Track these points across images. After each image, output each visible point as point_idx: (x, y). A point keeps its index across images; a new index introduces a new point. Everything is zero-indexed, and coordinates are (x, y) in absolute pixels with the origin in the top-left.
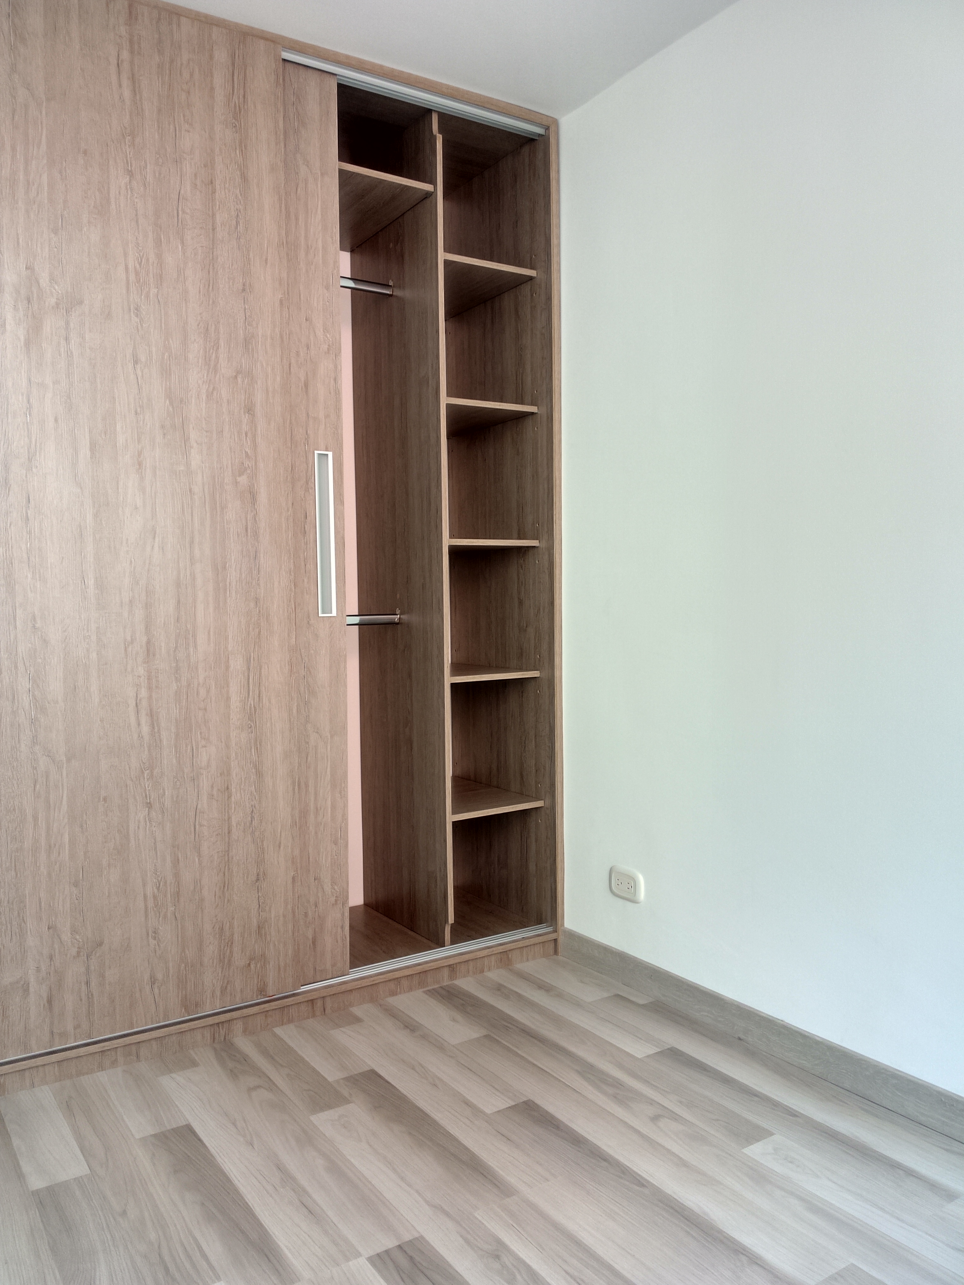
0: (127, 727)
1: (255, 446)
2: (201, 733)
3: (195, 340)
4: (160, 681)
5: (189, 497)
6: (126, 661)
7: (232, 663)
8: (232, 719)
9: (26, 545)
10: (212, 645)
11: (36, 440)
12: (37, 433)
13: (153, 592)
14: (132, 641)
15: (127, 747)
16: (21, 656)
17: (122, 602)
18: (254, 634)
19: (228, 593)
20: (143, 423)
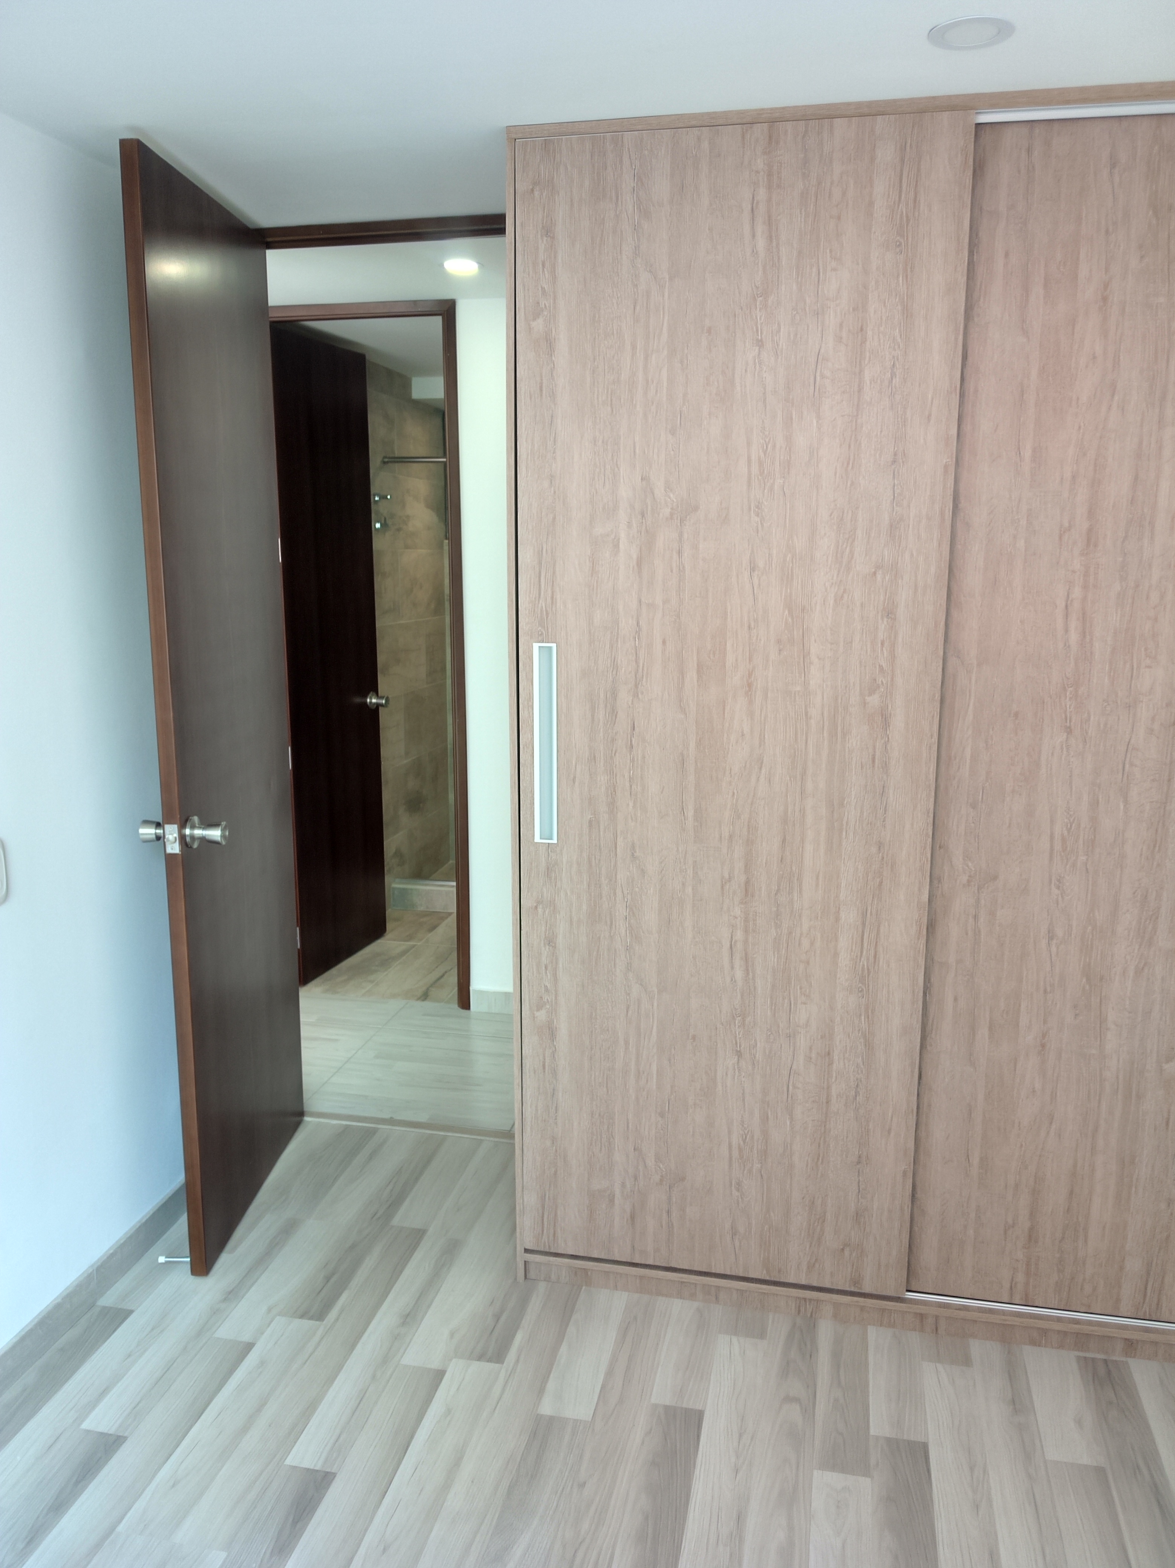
0: (719, 968)
1: (893, 656)
2: (801, 988)
3: (825, 534)
4: (758, 925)
5: (804, 722)
6: (723, 900)
7: (843, 915)
8: (839, 978)
9: (630, 773)
10: (820, 892)
11: (643, 664)
12: (645, 657)
13: (755, 827)
14: (729, 878)
15: (719, 990)
16: (620, 883)
17: (721, 837)
18: (874, 884)
19: (844, 833)
20: (757, 639)
